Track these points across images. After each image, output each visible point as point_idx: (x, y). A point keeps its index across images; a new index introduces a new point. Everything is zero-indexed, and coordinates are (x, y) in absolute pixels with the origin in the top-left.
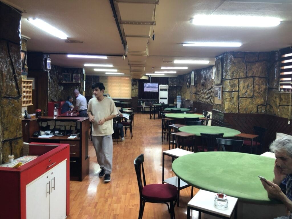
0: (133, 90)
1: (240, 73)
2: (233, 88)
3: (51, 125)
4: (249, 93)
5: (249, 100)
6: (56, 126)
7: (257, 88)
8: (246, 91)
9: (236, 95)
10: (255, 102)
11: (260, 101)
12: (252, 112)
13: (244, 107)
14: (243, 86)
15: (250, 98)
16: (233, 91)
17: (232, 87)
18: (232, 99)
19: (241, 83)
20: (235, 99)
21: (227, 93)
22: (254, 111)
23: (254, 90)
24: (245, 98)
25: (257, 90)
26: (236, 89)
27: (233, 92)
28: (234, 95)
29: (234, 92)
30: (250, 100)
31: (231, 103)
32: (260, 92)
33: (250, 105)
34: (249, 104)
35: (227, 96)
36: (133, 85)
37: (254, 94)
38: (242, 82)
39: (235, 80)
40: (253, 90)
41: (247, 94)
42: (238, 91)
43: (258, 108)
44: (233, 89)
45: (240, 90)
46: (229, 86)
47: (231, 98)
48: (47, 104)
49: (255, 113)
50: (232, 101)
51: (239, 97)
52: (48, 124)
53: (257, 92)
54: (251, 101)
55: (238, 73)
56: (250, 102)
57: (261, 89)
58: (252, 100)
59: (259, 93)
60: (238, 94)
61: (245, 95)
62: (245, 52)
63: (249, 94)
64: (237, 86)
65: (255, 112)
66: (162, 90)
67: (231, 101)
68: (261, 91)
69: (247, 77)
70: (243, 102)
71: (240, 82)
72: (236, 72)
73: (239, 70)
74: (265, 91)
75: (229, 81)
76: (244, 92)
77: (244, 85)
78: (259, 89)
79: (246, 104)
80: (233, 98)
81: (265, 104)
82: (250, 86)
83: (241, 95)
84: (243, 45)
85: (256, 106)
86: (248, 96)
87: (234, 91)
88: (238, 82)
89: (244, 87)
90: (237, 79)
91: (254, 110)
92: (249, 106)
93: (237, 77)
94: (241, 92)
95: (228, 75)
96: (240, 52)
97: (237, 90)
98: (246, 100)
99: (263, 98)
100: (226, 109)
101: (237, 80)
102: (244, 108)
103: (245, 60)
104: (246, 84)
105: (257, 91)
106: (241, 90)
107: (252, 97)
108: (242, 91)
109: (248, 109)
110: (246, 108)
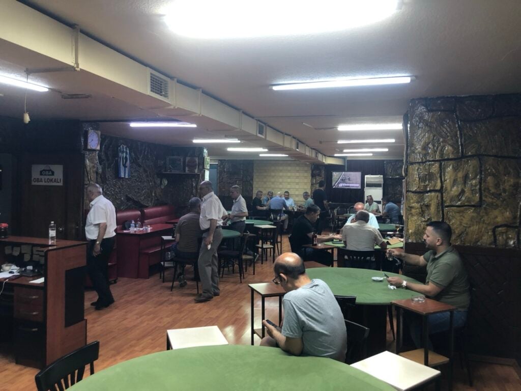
0: (315, 185)
1: (443, 147)
2: (427, 183)
3: (25, 253)
4: (470, 196)
5: (470, 212)
6: (34, 256)
7: (491, 185)
8: (460, 189)
9: (436, 200)
10: (485, 218)
11: (501, 216)
12: (479, 243)
13: (457, 228)
14: (453, 178)
15: (473, 208)
16: (428, 189)
17: (425, 181)
18: (424, 208)
19: (447, 170)
20: (433, 209)
21: (412, 194)
22: (486, 240)
23: (483, 189)
24: (459, 209)
25: (490, 188)
26: (435, 186)
27: (427, 192)
28: (430, 201)
29: (429, 194)
30: (473, 212)
31: (424, 219)
32: (500, 194)
33: (473, 225)
34: (469, 223)
35: (413, 203)
36: (313, 176)
37: (484, 198)
38: (450, 169)
39: (433, 165)
40: (480, 189)
41: (463, 198)
42: (441, 191)
43: (497, 233)
44: (428, 185)
45: (446, 189)
46: (417, 179)
47: (421, 208)
48: (83, 211)
49: (488, 246)
50: (426, 215)
51: (441, 204)
52: (23, 252)
53: (493, 194)
54: (474, 215)
55: (440, 148)
56: (472, 219)
57: (501, 187)
58: (478, 214)
59: (498, 196)
60: (439, 198)
61: (459, 200)
62: (455, 98)
63: (469, 198)
64: (437, 179)
65: (488, 242)
66: (371, 185)
67: (422, 214)
68: (505, 191)
69: (463, 156)
70: (453, 217)
71: (445, 169)
72: (434, 146)
73: (441, 140)
74: (514, 192)
75: (416, 167)
76: (457, 193)
77: (456, 176)
78: (497, 186)
79: (461, 223)
80: (428, 206)
81: (515, 223)
82: (472, 179)
83: (448, 201)
84: (414, 78)
85: (490, 228)
86: (466, 204)
87: (430, 191)
88: (441, 170)
89: (455, 182)
90: (437, 161)
91: (485, 238)
92: (470, 227)
93: (437, 158)
94: (448, 193)
95: (414, 152)
96: (443, 97)
97: (438, 187)
98: (463, 212)
99: (508, 210)
100: (411, 233)
101: (437, 165)
102: (457, 232)
103: (456, 116)
104: (460, 175)
105: (493, 190)
106: (449, 188)
107: (478, 206)
108: (451, 190)
109: (467, 234)
110: (462, 233)
